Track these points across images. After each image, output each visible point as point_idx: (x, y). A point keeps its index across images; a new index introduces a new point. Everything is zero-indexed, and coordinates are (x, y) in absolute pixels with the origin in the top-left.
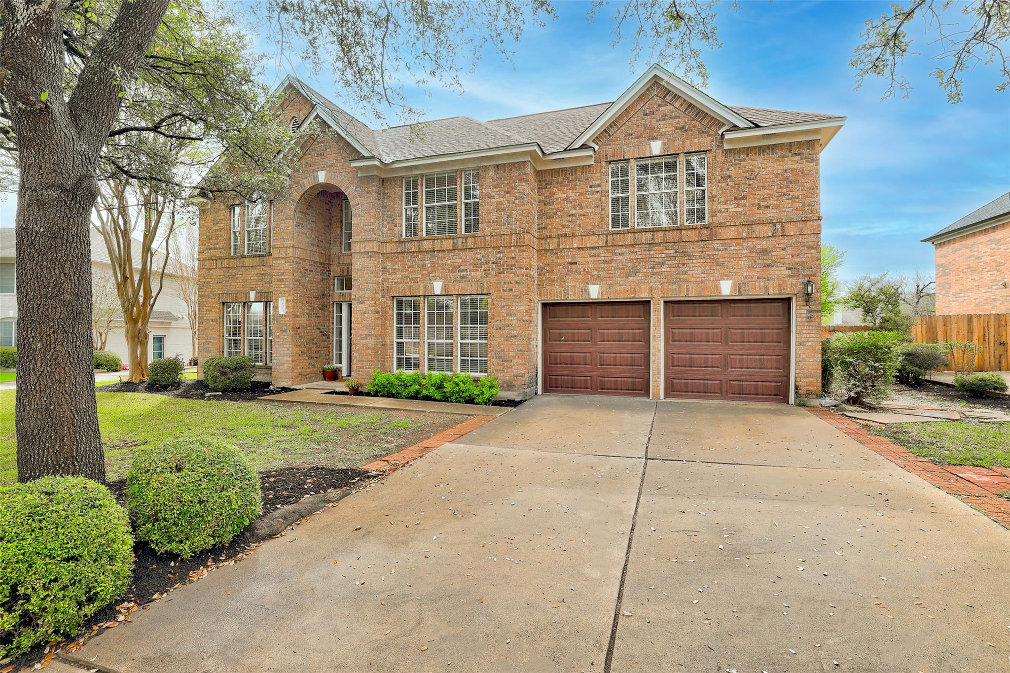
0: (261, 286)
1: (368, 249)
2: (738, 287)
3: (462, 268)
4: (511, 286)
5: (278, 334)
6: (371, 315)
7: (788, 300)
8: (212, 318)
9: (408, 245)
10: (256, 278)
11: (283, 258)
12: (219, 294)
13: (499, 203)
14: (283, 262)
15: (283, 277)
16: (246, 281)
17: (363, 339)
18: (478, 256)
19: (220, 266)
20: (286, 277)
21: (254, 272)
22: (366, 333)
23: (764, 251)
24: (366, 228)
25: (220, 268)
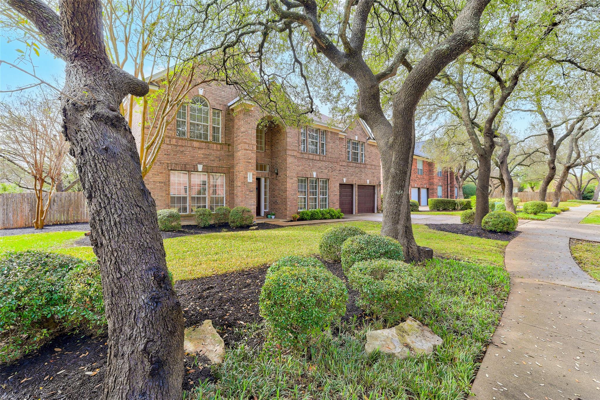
0: (206, 162)
1: (294, 154)
2: (370, 182)
3: (322, 168)
4: (335, 177)
5: (247, 193)
6: (296, 185)
7: (374, 186)
8: (159, 181)
9: (305, 155)
10: (203, 156)
11: (250, 150)
12: (168, 164)
13: (332, 146)
14: (250, 152)
15: (250, 161)
16: (194, 157)
17: (292, 196)
18: (327, 164)
19: (168, 143)
20: (253, 161)
21: (202, 151)
22: (293, 193)
23: (373, 173)
24: (293, 144)
25: (168, 144)
